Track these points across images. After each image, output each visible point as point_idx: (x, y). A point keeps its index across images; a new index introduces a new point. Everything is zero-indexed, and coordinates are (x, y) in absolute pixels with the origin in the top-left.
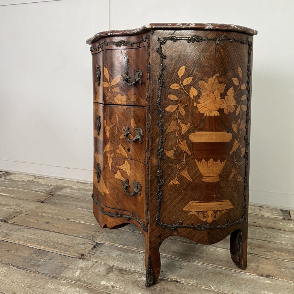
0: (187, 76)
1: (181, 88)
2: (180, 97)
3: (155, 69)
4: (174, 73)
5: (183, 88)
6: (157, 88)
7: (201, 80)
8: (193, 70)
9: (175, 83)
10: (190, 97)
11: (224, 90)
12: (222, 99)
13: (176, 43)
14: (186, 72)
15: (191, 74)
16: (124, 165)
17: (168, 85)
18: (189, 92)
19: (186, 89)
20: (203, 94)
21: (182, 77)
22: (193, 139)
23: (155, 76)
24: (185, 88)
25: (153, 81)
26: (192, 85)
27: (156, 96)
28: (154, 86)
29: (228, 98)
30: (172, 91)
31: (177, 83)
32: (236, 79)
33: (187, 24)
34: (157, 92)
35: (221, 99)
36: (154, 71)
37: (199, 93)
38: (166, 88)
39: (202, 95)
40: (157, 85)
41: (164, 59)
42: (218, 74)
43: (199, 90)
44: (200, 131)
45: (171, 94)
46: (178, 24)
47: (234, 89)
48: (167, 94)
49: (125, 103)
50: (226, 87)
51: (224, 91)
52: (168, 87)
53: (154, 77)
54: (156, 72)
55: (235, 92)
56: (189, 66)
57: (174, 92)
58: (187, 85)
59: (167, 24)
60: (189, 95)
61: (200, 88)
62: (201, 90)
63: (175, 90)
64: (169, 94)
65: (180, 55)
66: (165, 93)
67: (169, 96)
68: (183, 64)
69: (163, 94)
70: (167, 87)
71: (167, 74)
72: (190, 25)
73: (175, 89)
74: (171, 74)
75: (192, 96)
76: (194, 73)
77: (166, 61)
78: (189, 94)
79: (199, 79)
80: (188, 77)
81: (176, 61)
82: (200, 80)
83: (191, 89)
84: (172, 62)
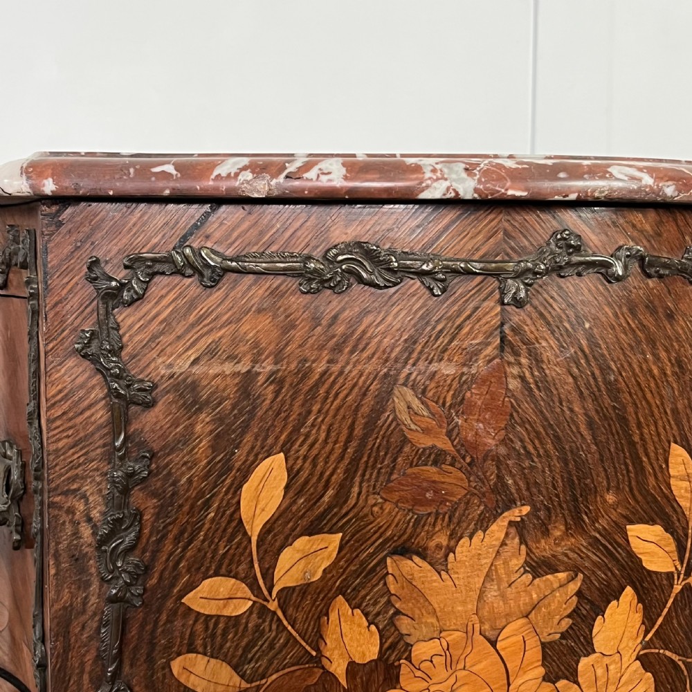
0: (304, 522)
1: (263, 611)
2: (255, 670)
3: (74, 479)
4: (207, 504)
5: (273, 606)
6: (91, 609)
7: (404, 551)
8: (342, 486)
9: (216, 574)
10: (327, 673)
11: (569, 616)
12: (558, 679)
13: (218, 295)
14: (299, 493)
15: (330, 508)
17: (173, 585)
18: (317, 639)
19: (300, 616)
20: (422, 651)
21: (268, 529)
23: (76, 524)
24: (290, 611)
25: (64, 557)
26: (341, 591)
27: (88, 668)
28: (72, 595)
29: (600, 672)
30: (199, 627)
31: (235, 577)
32: (655, 532)
33: (291, 168)
34: (91, 638)
35: (550, 678)
36: (66, 493)
37: (393, 646)
38: (159, 611)
39: (409, 659)
40: (88, 584)
41: (133, 408)
42: (526, 509)
43: (391, 622)
45: (191, 649)
46: (222, 170)
47: (640, 600)
48: (168, 647)
50: (579, 594)
51: (567, 623)
52: (170, 604)
53: (69, 529)
54: (84, 497)
55: (649, 620)
56: (314, 452)
57: (213, 636)
58: (304, 589)
59: (144, 163)
60: (318, 661)
61: (398, 612)
62: (404, 625)
63: (221, 626)
64: (179, 654)
65: (250, 376)
66: (152, 645)
67: (176, 666)
68: (270, 441)
69: (136, 649)
70: (165, 597)
71: (160, 512)
72: (312, 174)
73: (219, 616)
74: (186, 508)
75: (338, 668)
76: (352, 502)
77: (151, 422)
78: (318, 650)
79: (390, 546)
80: (311, 531)
81: (220, 420)
82: (394, 552)
83: (333, 616)
84: (192, 425)
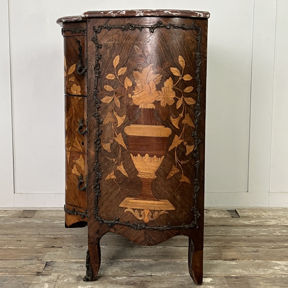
0: (122, 65)
1: (116, 79)
2: (115, 87)
3: (91, 59)
4: (109, 63)
5: (118, 78)
6: (93, 78)
7: (136, 70)
8: (127, 60)
9: (110, 73)
10: (125, 88)
11: (160, 81)
12: (158, 90)
13: (110, 32)
14: (121, 61)
15: (125, 64)
16: (79, 159)
17: (104, 75)
18: (123, 83)
19: (121, 80)
20: (138, 85)
21: (117, 67)
22: (129, 132)
23: (91, 65)
24: (120, 79)
25: (90, 71)
26: (127, 76)
27: (93, 87)
28: (91, 76)
29: (165, 90)
30: (108, 81)
31: (113, 74)
32: (176, 69)
33: (118, 12)
34: (93, 83)
35: (157, 90)
36: (90, 61)
37: (134, 84)
38: (102, 79)
39: (136, 86)
40: (93, 74)
41: (99, 49)
42: (153, 64)
43: (134, 81)
44: (135, 124)
45: (107, 84)
46: (109, 13)
47: (173, 79)
48: (103, 84)
49: (80, 94)
50: (162, 77)
51: (160, 82)
52: (104, 77)
53: (90, 66)
54: (92, 62)
55: (174, 83)
56: (123, 55)
57: (110, 82)
58: (122, 76)
59: (99, 12)
60: (123, 86)
61: (135, 79)
62: (136, 81)
63: (111, 81)
64: (105, 85)
65: (114, 44)
66: (101, 83)
67: (105, 87)
68: (117, 53)
69: (99, 84)
70: (103, 77)
71: (103, 64)
72: (121, 13)
73: (110, 80)
74: (106, 63)
75: (126, 87)
76: (128, 63)
77: (101, 50)
78: (124, 85)
79: (133, 69)
80: (123, 67)
81: (110, 50)
82: (134, 70)
83: (126, 79)
84: (107, 51)
